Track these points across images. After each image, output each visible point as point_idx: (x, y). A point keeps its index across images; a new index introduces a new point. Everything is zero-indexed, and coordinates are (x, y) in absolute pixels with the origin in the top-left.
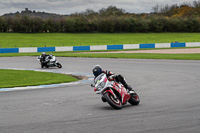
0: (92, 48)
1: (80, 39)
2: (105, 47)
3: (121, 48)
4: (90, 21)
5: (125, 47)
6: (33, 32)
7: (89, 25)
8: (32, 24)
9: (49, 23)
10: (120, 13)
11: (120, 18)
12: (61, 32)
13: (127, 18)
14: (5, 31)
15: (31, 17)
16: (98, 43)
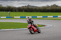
0: (48, 17)
1: (45, 14)
2: (52, 17)
3: (57, 17)
4: (48, 9)
5: (59, 16)
6: (30, 12)
7: (48, 10)
8: (30, 9)
9: (35, 9)
10: (57, 6)
11: (57, 8)
12: (39, 12)
13: (59, 8)
14: (22, 11)
15: (30, 7)
16: (50, 15)
